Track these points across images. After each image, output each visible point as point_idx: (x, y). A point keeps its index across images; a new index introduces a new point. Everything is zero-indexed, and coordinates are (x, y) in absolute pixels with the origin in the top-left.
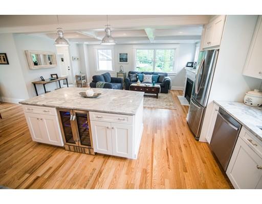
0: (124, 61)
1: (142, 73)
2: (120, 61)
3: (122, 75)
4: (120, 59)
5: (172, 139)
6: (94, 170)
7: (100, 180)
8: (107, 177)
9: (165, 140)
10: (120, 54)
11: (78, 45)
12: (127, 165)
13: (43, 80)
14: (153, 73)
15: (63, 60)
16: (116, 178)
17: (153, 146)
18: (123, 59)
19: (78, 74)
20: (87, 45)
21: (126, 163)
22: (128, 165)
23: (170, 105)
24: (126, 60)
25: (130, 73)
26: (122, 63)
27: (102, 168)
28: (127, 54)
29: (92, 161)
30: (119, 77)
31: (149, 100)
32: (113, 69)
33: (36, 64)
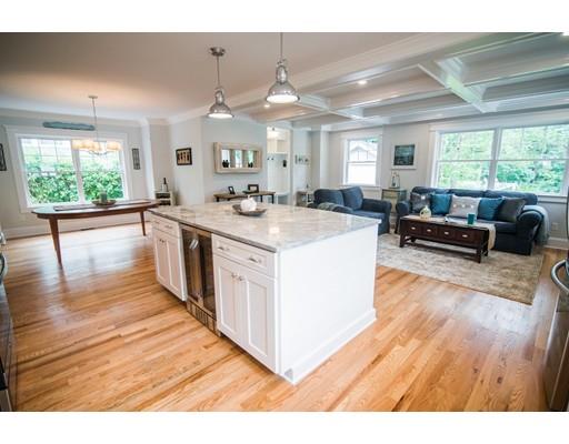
0: (405, 164)
1: (451, 192)
2: (395, 164)
3: (395, 194)
4: (396, 158)
5: (446, 379)
6: (196, 363)
7: (188, 387)
8: (204, 390)
9: (415, 373)
10: (397, 147)
11: (311, 134)
12: (263, 386)
13: (233, 193)
14: (483, 194)
15: (285, 165)
16: (216, 400)
17: (363, 373)
18: (403, 158)
19: (303, 190)
20: (330, 133)
21: (264, 381)
22: (264, 389)
23: (515, 287)
24: (410, 161)
25: (415, 190)
26: (400, 167)
27: (211, 368)
28: (413, 146)
29: (206, 347)
30: (385, 199)
31: (449, 261)
32: (377, 182)
33: (225, 164)
